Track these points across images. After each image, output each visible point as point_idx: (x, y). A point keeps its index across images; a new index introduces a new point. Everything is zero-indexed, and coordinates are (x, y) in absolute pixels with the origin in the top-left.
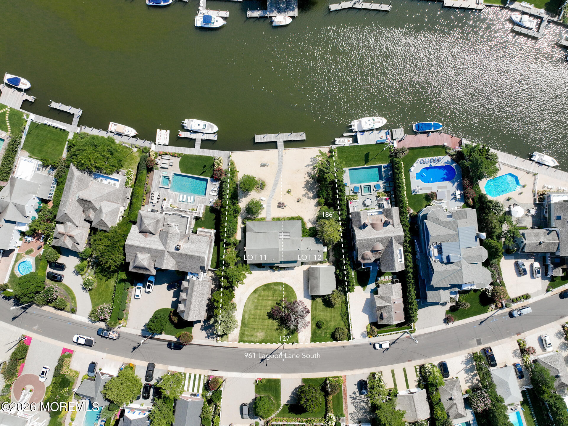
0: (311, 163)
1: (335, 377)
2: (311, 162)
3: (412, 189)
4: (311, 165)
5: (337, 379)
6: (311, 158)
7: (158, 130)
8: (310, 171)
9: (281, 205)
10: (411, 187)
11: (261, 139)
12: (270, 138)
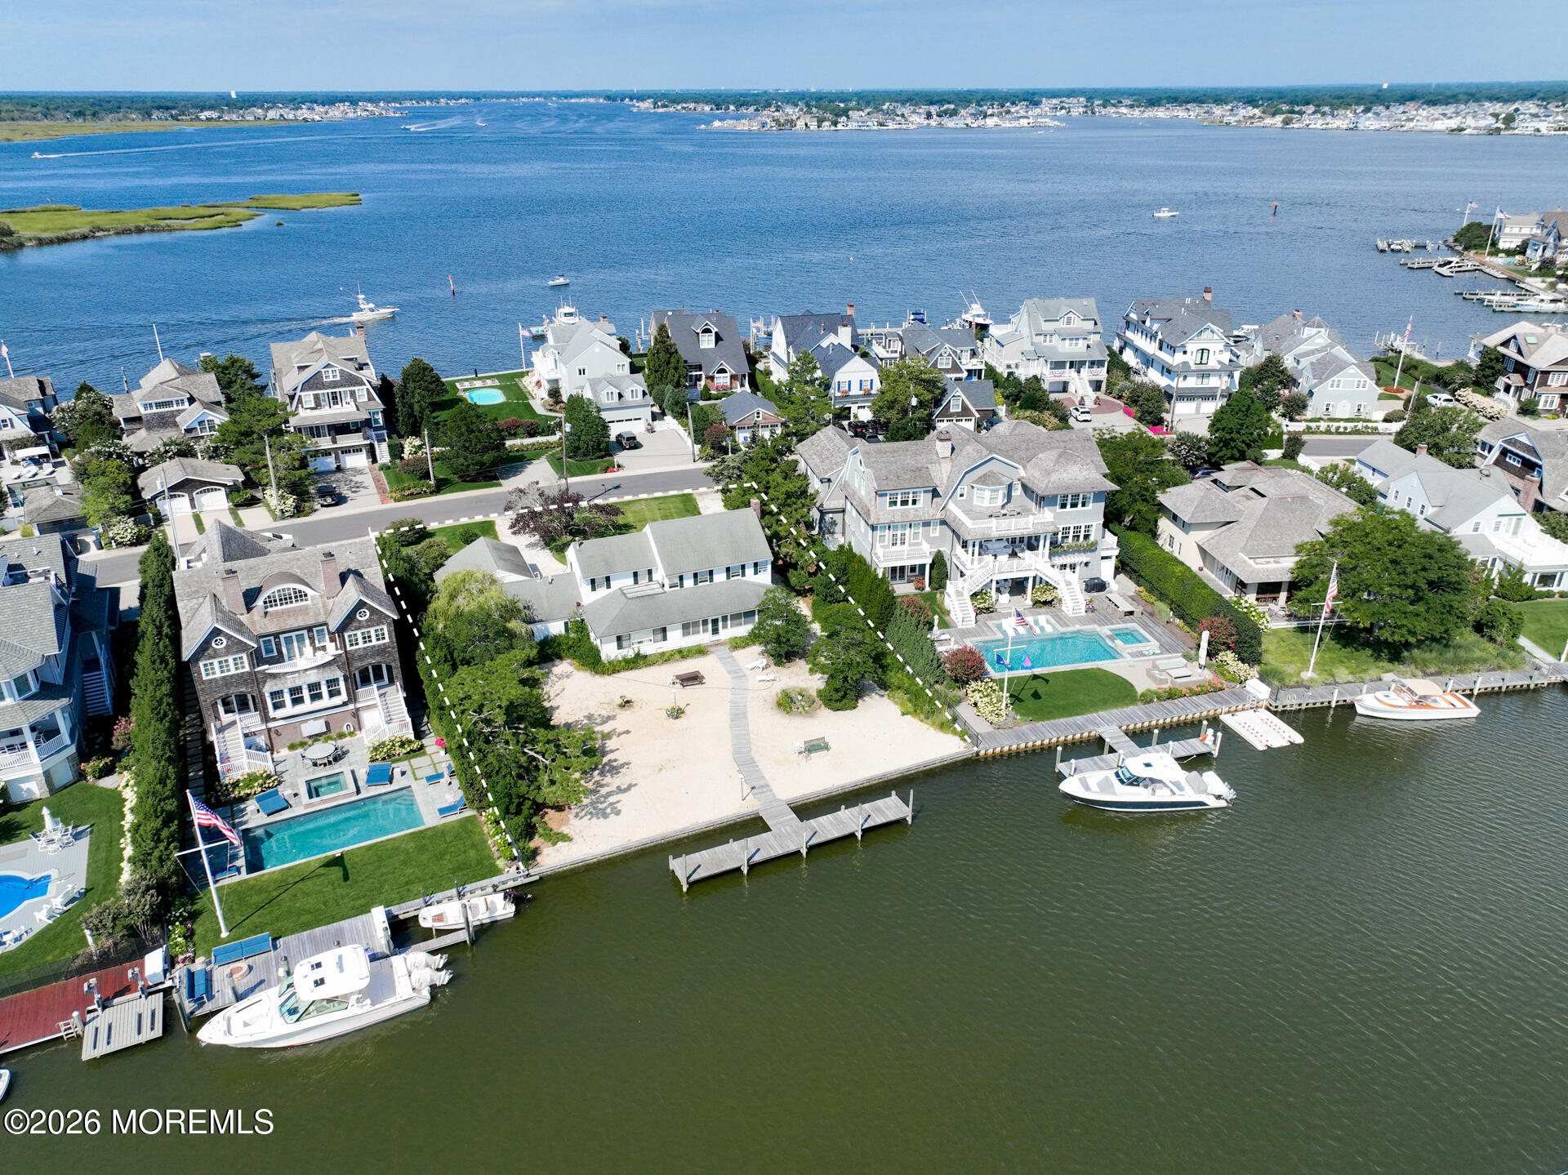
0: (612, 799)
1: (412, 496)
2: (611, 804)
3: (85, 842)
4: (609, 794)
5: (407, 493)
6: (618, 813)
8: (608, 779)
9: (693, 679)
10: (91, 845)
11: (879, 810)
12: (840, 822)
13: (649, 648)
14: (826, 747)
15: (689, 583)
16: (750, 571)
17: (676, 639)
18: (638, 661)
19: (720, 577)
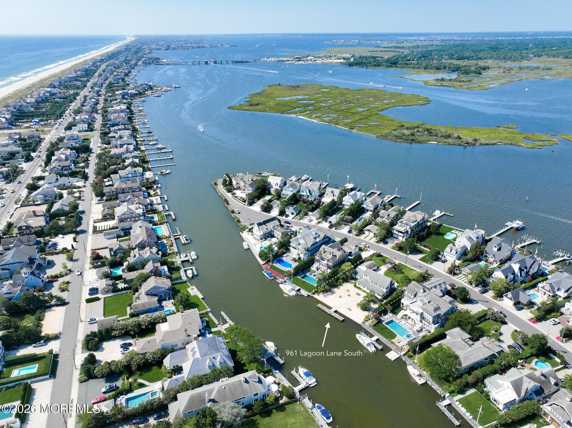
0: (328, 296)
1: (393, 249)
6: (325, 298)
7: (392, 360)
9: (359, 294)
10: (298, 266)
11: (340, 317)
13: (362, 287)
14: (351, 310)
15: (373, 283)
16: (382, 288)
17: (365, 289)
18: (359, 288)
19: (378, 286)
